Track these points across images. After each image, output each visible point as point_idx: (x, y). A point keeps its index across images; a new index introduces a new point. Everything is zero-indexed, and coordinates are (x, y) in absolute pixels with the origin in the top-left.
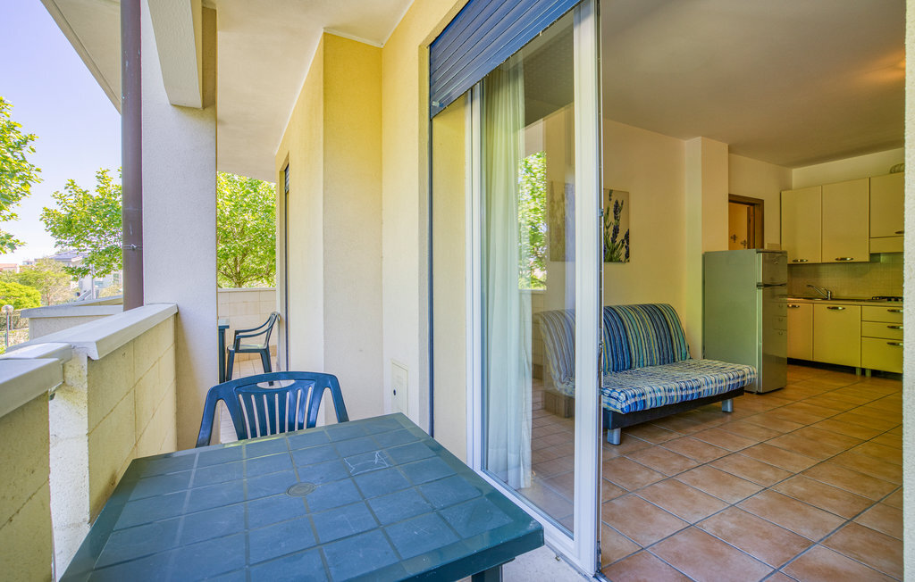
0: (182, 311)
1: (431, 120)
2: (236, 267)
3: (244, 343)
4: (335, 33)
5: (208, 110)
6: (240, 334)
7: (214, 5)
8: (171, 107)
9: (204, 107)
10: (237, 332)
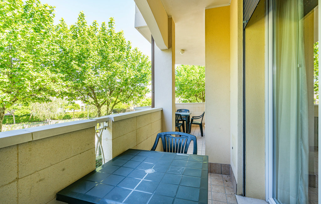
0: (163, 110)
1: (244, 30)
2: (203, 95)
3: (195, 121)
4: (210, 8)
5: (170, 49)
6: (194, 118)
7: (171, 16)
8: (161, 51)
9: (169, 48)
10: (193, 117)
